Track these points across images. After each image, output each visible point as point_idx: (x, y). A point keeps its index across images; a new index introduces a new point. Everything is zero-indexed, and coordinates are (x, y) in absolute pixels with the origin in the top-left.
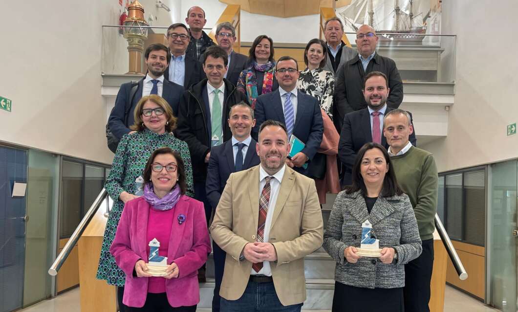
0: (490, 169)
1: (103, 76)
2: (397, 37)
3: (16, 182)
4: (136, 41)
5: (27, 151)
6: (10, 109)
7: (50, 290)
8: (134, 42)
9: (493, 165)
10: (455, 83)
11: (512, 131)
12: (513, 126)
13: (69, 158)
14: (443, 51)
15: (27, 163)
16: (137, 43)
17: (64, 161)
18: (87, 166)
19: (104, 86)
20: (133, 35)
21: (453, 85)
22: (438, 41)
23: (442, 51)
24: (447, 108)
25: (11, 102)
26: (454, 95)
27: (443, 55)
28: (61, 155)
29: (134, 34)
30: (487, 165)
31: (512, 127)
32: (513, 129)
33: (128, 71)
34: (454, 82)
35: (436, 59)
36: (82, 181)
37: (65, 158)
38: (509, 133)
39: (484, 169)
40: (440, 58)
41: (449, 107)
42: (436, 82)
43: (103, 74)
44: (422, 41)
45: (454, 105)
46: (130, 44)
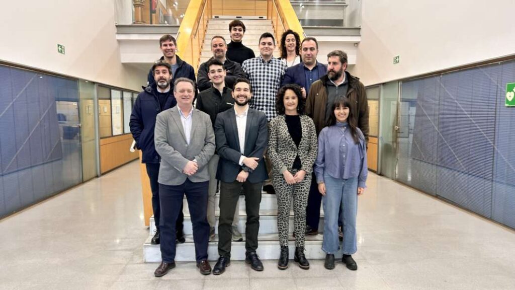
0: (382, 87)
1: (116, 26)
5: (78, 81)
6: (64, 53)
7: (97, 172)
9: (384, 84)
10: (361, 27)
12: (397, 58)
13: (101, 85)
14: (347, 6)
17: (99, 87)
18: (112, 90)
19: (118, 33)
21: (359, 29)
24: (356, 45)
25: (64, 48)
26: (361, 36)
28: (97, 83)
30: (380, 84)
32: (397, 60)
38: (395, 63)
39: (378, 87)
42: (342, 26)
45: (360, 42)
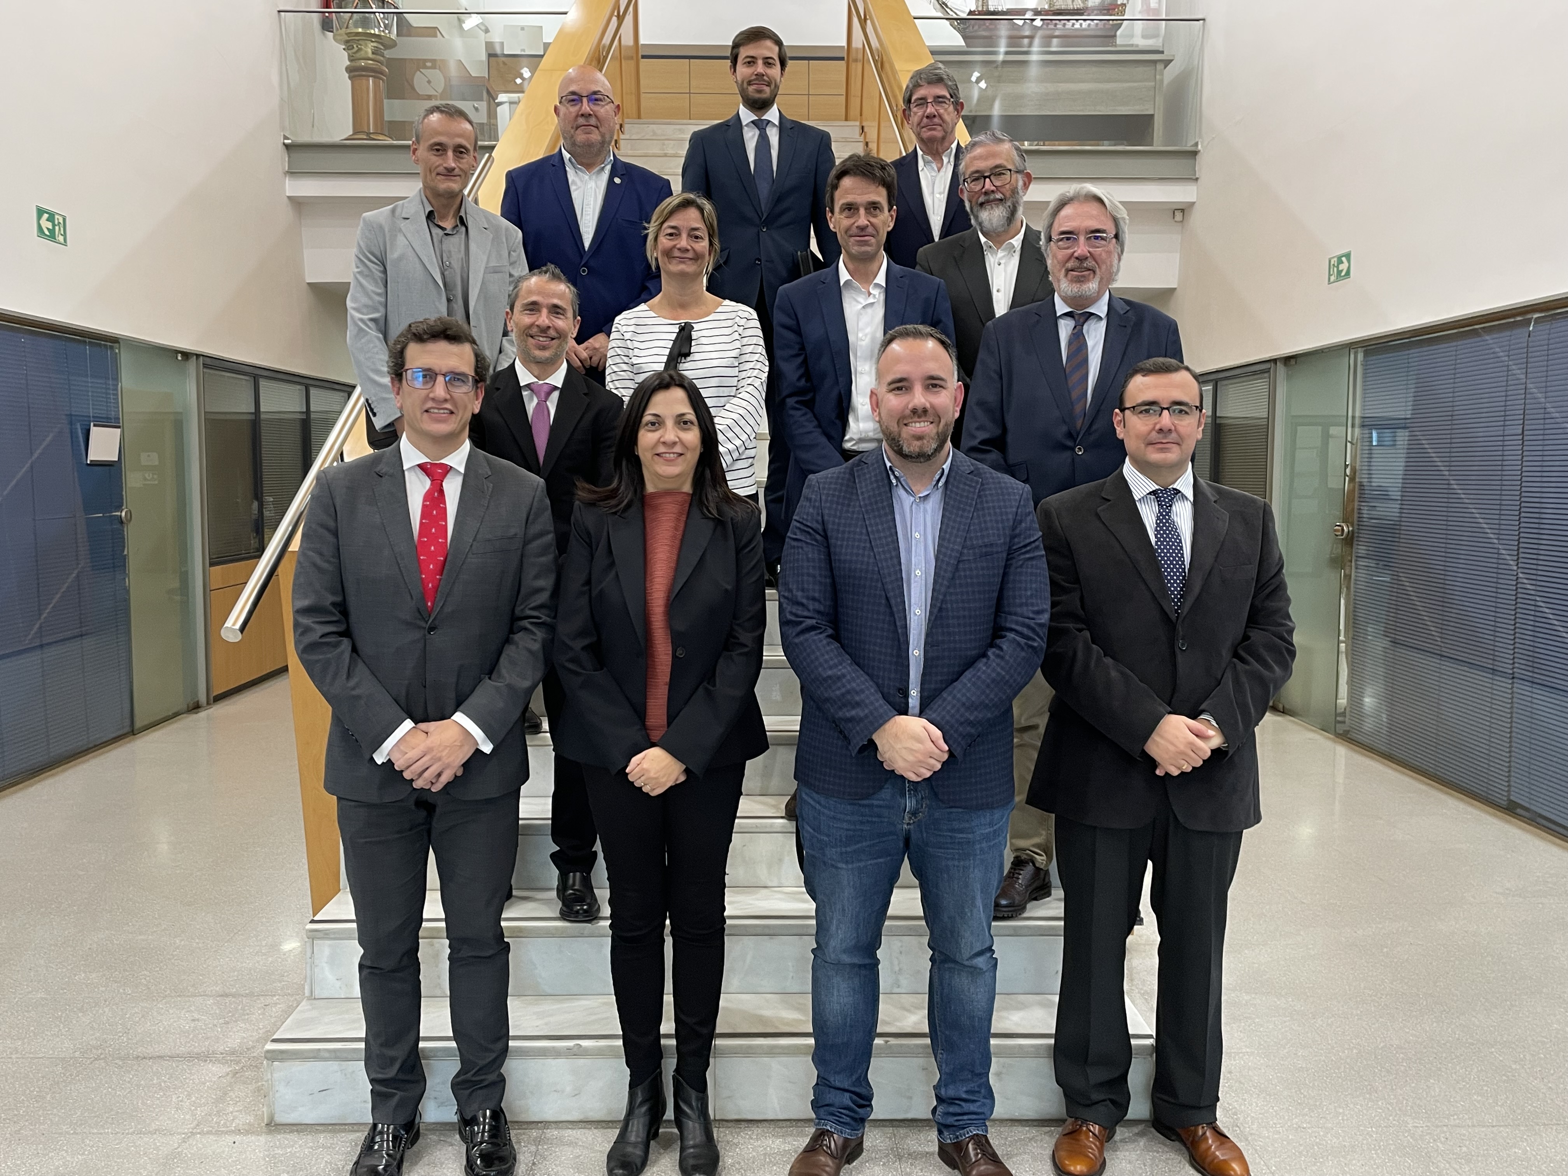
0: (1280, 367)
1: (287, 146)
2: (1051, 26)
3: (95, 425)
4: (369, 48)
5: (116, 345)
6: (65, 240)
7: (195, 692)
8: (362, 54)
9: (1289, 360)
10: (1200, 147)
11: (1339, 272)
12: (1344, 259)
13: (217, 363)
14: (1171, 61)
15: (116, 378)
16: (370, 55)
17: (205, 370)
18: (263, 383)
19: (292, 173)
20: (358, 34)
21: (1194, 154)
22: (1156, 36)
23: (1167, 63)
24: (1179, 215)
25: (64, 220)
26: (1197, 179)
27: (1169, 74)
28: (198, 356)
29: (360, 30)
30: (1274, 361)
31: (1340, 262)
32: (1344, 267)
33: (351, 133)
34: (1196, 144)
35: (1153, 84)
36: (255, 422)
37: (208, 361)
38: (1333, 278)
39: (1268, 371)
40: (1162, 81)
41: (1183, 210)
42: (1152, 145)
43: (286, 141)
44: (1115, 36)
45: (1196, 205)
46: (351, 59)
